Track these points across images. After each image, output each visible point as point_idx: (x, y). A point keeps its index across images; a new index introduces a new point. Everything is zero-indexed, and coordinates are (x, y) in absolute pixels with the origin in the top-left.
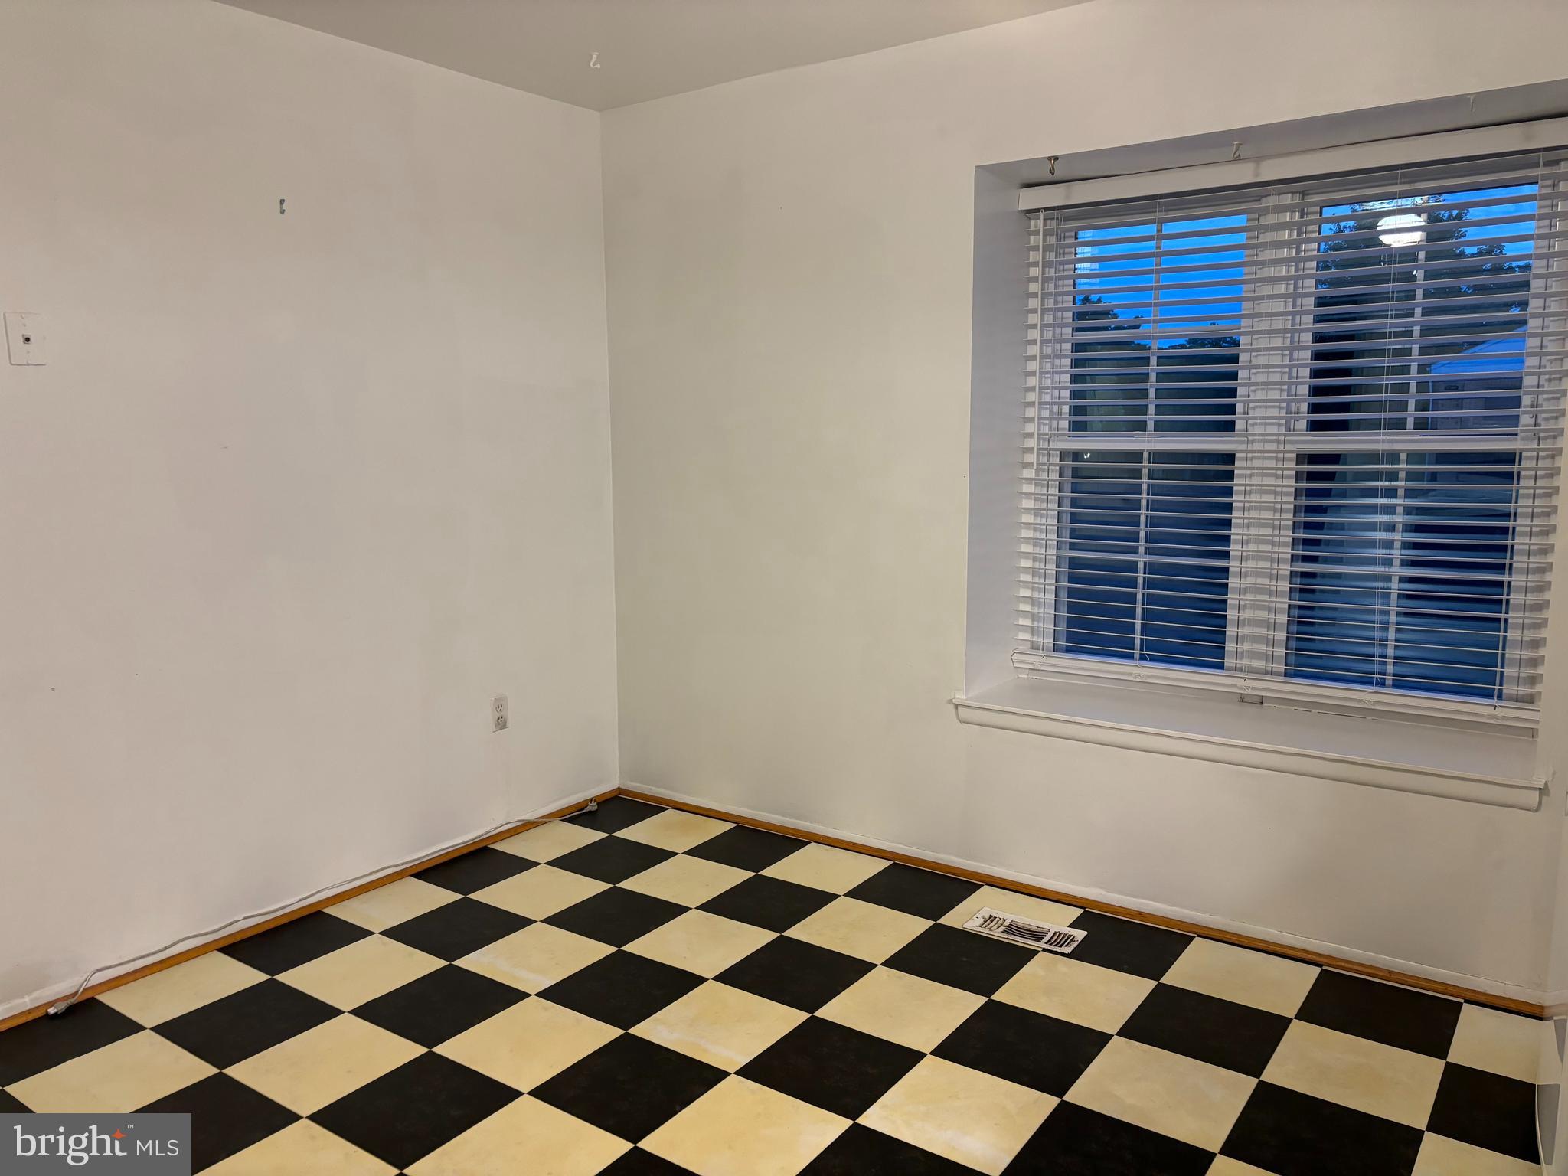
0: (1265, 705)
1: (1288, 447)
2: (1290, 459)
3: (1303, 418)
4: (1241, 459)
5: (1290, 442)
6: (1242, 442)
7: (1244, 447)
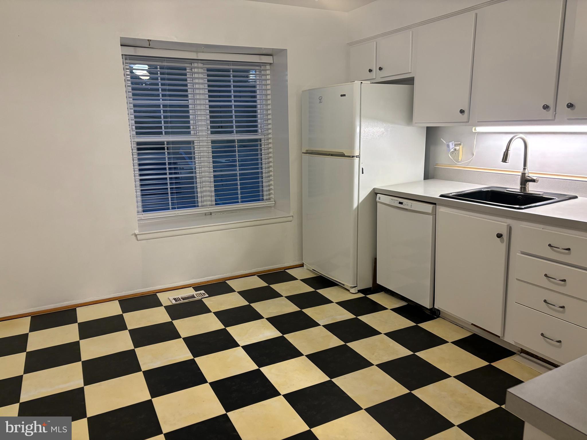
0: (212, 214)
1: (209, 139)
2: (209, 142)
3: (209, 130)
4: (196, 143)
5: (209, 137)
6: (196, 138)
7: (196, 139)
